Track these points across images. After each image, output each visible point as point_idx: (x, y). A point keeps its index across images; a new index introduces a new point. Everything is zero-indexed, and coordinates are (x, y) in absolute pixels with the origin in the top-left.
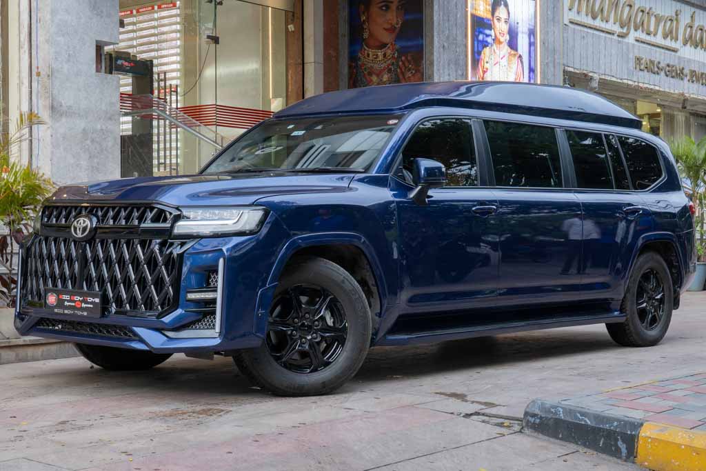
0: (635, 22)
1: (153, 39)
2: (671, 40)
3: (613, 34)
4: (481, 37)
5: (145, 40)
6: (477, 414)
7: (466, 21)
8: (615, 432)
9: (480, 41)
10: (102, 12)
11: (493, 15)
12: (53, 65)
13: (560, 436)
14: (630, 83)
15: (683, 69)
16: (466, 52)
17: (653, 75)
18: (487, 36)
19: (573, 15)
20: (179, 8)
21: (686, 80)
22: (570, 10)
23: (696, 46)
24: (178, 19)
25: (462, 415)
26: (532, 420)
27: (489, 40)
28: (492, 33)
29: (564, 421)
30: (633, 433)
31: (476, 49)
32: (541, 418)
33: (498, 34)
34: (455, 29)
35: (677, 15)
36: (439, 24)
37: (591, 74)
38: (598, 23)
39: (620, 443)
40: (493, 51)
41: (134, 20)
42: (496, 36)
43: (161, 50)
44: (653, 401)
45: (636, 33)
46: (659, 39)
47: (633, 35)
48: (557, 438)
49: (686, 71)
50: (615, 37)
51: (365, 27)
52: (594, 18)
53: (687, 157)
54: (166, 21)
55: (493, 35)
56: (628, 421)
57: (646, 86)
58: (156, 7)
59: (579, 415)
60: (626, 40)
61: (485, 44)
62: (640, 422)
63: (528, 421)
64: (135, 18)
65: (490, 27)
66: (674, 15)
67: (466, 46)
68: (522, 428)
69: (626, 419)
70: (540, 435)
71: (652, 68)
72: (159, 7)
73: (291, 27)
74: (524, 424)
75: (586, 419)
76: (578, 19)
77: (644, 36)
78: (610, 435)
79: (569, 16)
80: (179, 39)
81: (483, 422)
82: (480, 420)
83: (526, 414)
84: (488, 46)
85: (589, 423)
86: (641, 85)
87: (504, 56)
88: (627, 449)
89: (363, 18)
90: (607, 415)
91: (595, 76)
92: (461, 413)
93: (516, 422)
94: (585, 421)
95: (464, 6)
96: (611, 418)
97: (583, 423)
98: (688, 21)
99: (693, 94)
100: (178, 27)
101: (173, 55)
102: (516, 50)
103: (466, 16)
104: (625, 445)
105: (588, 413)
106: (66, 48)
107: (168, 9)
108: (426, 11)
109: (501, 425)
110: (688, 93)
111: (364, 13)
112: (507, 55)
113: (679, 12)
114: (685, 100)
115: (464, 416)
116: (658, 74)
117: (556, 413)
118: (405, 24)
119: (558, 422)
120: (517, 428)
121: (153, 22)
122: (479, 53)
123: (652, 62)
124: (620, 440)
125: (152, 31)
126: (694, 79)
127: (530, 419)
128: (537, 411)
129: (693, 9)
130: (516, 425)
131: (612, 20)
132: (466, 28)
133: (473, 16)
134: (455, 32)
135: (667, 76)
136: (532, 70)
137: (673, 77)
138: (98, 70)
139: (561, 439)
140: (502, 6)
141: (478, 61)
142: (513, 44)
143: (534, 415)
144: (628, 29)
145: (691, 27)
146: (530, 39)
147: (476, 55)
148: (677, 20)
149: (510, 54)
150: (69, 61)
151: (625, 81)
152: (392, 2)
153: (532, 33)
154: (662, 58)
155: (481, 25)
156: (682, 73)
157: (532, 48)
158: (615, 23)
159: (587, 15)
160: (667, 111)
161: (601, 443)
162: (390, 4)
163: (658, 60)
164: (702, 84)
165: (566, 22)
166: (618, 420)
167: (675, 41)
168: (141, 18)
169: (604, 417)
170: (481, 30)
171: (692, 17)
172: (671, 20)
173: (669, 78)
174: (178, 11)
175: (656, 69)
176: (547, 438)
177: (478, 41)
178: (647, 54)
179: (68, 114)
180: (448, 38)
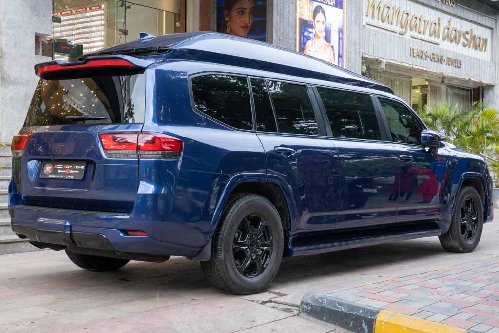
0: (410, 25)
1: (86, 30)
2: (435, 37)
3: (396, 33)
4: (306, 33)
5: (81, 31)
6: (270, 301)
7: (296, 22)
8: (360, 317)
9: (305, 36)
10: (40, 13)
11: (314, 18)
12: (5, 50)
13: (324, 319)
14: (407, 65)
15: (443, 56)
16: (296, 43)
17: (423, 60)
18: (310, 32)
19: (369, 20)
20: (103, 10)
21: (444, 63)
22: (367, 16)
23: (452, 41)
24: (103, 17)
25: (260, 302)
26: (306, 307)
27: (311, 35)
28: (313, 31)
29: (327, 309)
30: (373, 318)
31: (302, 42)
32: (312, 306)
33: (317, 31)
34: (288, 28)
35: (439, 20)
36: (277, 25)
37: (380, 59)
38: (385, 25)
39: (363, 325)
40: (314, 43)
41: (73, 17)
42: (316, 33)
43: (91, 38)
44: (390, 293)
45: (411, 32)
46: (426, 37)
47: (409, 33)
48: (322, 320)
49: (445, 58)
50: (397, 34)
51: (228, 25)
52: (383, 22)
53: (443, 116)
54: (94, 18)
55: (314, 32)
56: (369, 309)
57: (417, 67)
58: (88, 9)
59: (337, 305)
60: (404, 37)
61: (309, 38)
62: (377, 310)
63: (303, 308)
64: (74, 16)
65: (312, 27)
66: (437, 20)
67: (295, 40)
68: (299, 313)
69: (369, 308)
70: (311, 317)
71: (422, 56)
72: (90, 9)
73: (178, 24)
74: (301, 310)
75: (342, 308)
76: (372, 22)
77: (417, 35)
78: (358, 319)
79: (366, 20)
80: (103, 30)
81: (274, 307)
82: (271, 306)
83: (302, 303)
84: (310, 39)
85: (343, 310)
86: (414, 67)
87: (322, 46)
88: (368, 329)
89: (227, 19)
90: (356, 305)
91: (384, 61)
92: (259, 301)
93: (296, 308)
94: (341, 309)
95: (294, 13)
96: (358, 307)
97: (339, 310)
98: (446, 24)
99: (449, 73)
100: (103, 22)
101: (98, 41)
102: (330, 42)
103: (296, 19)
104: (367, 326)
105: (344, 303)
106: (13, 37)
107: (96, 10)
108: (268, 16)
109: (285, 310)
110: (446, 72)
111: (227, 16)
112: (324, 46)
113: (440, 19)
114: (444, 77)
115: (261, 303)
116: (425, 59)
117: (321, 303)
118: (254, 23)
119: (323, 309)
120: (296, 312)
121: (86, 19)
122: (304, 44)
123: (422, 52)
124: (364, 323)
125: (85, 25)
126: (450, 63)
127: (305, 306)
128: (310, 301)
129: (450, 17)
130: (295, 311)
131: (395, 23)
132: (296, 27)
133: (301, 19)
134: (288, 30)
135: (432, 61)
136: (340, 56)
137: (435, 62)
138: (37, 53)
139: (325, 321)
140: (321, 13)
141: (304, 49)
142: (327, 39)
143: (307, 304)
144: (406, 29)
145: (448, 29)
146: (339, 35)
147: (302, 45)
148: (439, 24)
149: (326, 46)
150: (15, 46)
151: (404, 64)
152: (245, 9)
153: (341, 31)
154: (429, 49)
155: (305, 25)
156: (442, 60)
157: (341, 41)
158: (397, 25)
159: (378, 19)
160: (432, 84)
161: (351, 324)
162: (245, 10)
163: (426, 50)
164: (455, 67)
165: (364, 24)
166: (363, 309)
167: (438, 38)
168: (78, 16)
169: (354, 306)
170: (306, 29)
171: (449, 22)
172: (435, 24)
173: (433, 63)
174: (102, 12)
175: (424, 56)
176: (315, 320)
177: (304, 36)
178: (418, 46)
179: (14, 83)
180: (283, 34)
